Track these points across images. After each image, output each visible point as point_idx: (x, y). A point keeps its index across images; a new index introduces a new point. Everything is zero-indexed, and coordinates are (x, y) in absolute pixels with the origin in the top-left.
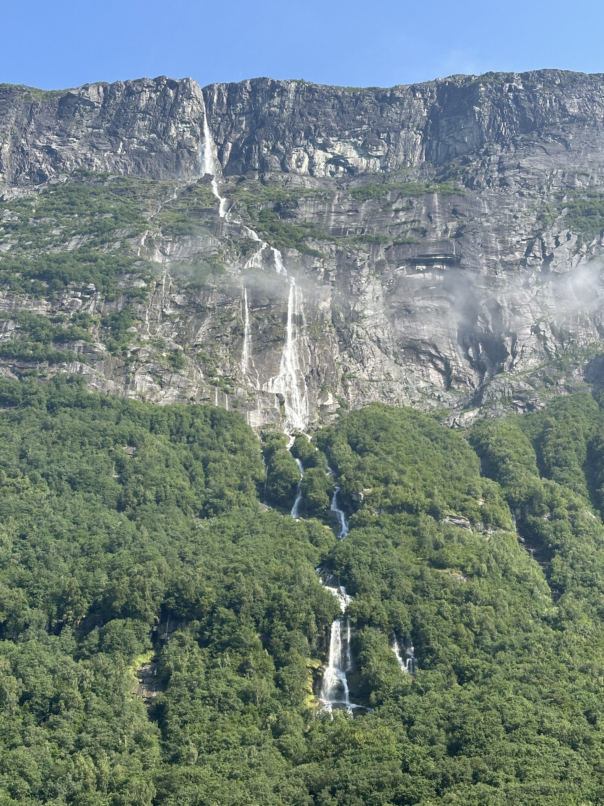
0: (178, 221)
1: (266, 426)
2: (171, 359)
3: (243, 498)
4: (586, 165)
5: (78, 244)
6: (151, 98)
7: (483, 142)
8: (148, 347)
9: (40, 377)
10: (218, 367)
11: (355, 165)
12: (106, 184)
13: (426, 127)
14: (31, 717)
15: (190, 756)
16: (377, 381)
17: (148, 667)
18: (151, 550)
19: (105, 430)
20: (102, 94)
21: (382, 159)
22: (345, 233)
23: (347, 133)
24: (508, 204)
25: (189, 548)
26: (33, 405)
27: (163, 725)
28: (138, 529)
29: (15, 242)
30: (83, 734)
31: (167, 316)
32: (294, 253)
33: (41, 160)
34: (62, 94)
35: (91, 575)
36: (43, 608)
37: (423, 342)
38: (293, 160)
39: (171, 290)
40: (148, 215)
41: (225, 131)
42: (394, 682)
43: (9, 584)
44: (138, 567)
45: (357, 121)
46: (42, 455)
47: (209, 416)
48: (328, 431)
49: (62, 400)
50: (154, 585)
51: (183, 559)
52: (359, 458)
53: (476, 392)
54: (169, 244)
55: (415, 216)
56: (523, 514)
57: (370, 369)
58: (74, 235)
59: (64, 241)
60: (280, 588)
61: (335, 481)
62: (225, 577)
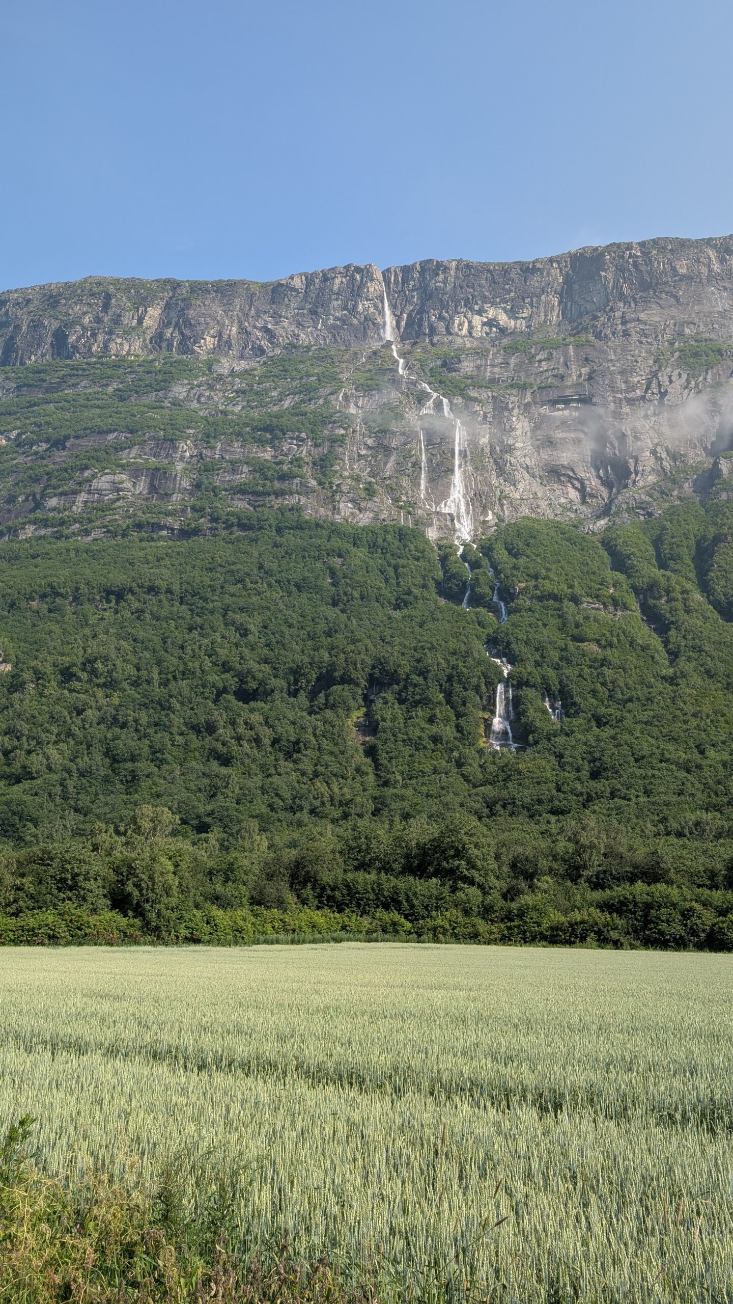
0: (367, 380)
1: (441, 539)
2: (366, 489)
3: (426, 594)
4: (694, 316)
5: (291, 402)
6: (342, 282)
7: (608, 301)
8: (349, 481)
9: (269, 507)
10: (402, 494)
11: (505, 326)
12: (310, 354)
13: (562, 291)
14: (281, 755)
15: (396, 782)
16: (526, 500)
17: (361, 720)
18: (359, 634)
19: (320, 546)
20: (304, 282)
21: (527, 319)
22: (498, 381)
23: (498, 300)
24: (631, 351)
25: (387, 633)
26: (266, 529)
27: (375, 761)
28: (349, 619)
29: (245, 403)
30: (319, 767)
31: (362, 456)
32: (458, 400)
33: (260, 337)
34: (274, 284)
35: (316, 653)
36: (283, 678)
37: (563, 466)
38: (456, 325)
40: (344, 376)
41: (401, 304)
42: (546, 727)
43: (258, 662)
44: (350, 647)
45: (506, 290)
46: (275, 567)
47: (397, 533)
48: (489, 540)
49: (287, 524)
50: (363, 660)
51: (383, 641)
52: (514, 560)
53: (606, 505)
54: (361, 399)
55: (555, 365)
56: (645, 598)
57: (521, 490)
58: (288, 395)
59: (281, 401)
60: (457, 660)
61: (496, 579)
62: (415, 653)
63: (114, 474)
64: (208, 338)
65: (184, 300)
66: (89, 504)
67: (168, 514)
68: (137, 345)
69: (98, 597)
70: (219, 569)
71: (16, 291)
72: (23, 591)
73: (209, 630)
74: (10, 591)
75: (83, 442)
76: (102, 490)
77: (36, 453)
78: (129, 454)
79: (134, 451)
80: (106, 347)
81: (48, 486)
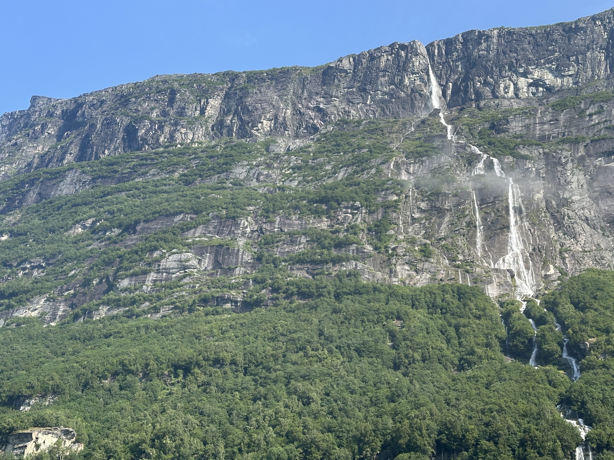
0: (417, 147)
1: (502, 296)
2: (421, 251)
3: (490, 353)
5: (345, 174)
6: (388, 59)
8: (404, 244)
9: (327, 275)
10: (458, 254)
11: (552, 85)
12: (361, 128)
13: (608, 46)
16: (589, 252)
18: (423, 398)
19: (378, 309)
20: (352, 63)
21: (574, 77)
22: (549, 138)
23: (542, 61)
25: (452, 395)
26: (325, 296)
28: (411, 382)
29: (301, 179)
31: (416, 219)
32: (509, 159)
33: (313, 117)
34: (324, 68)
35: (380, 420)
36: (348, 447)
38: (502, 89)
39: (416, 199)
40: (394, 146)
41: (446, 74)
43: (321, 431)
44: (414, 412)
45: (550, 51)
46: (334, 332)
47: (456, 292)
48: (553, 295)
49: (345, 290)
50: (428, 425)
51: (448, 404)
52: (582, 314)
54: (412, 165)
55: (606, 117)
57: (583, 242)
58: (342, 168)
59: (335, 173)
60: (528, 422)
61: (563, 334)
62: (483, 416)
63: (181, 253)
64: (265, 122)
65: (241, 89)
66: (158, 283)
67: (231, 287)
68: (201, 132)
69: (166, 372)
70: (281, 338)
71: (91, 94)
72: (96, 371)
73: (272, 400)
74: (83, 371)
75: (152, 225)
76: (169, 269)
77: (109, 238)
78: (194, 233)
79: (199, 230)
80: (172, 137)
81: (121, 268)
